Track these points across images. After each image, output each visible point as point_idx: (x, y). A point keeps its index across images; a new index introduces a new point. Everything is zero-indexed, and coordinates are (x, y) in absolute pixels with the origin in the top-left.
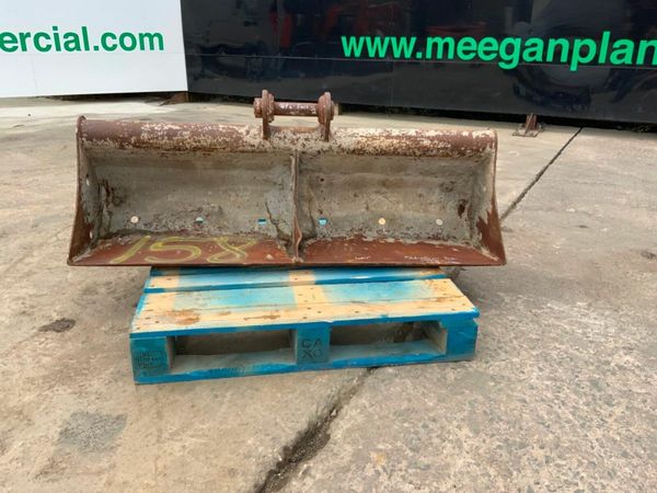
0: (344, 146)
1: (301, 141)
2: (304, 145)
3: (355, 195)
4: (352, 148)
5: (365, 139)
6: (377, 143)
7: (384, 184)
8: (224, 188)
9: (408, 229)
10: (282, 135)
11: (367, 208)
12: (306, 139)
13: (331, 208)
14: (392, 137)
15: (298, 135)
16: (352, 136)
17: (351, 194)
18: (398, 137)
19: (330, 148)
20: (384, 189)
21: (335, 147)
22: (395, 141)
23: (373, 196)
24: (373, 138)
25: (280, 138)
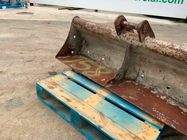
0: (148, 46)
1: (131, 40)
2: (132, 42)
3: (160, 71)
4: (152, 48)
5: (159, 46)
6: (164, 49)
7: (175, 71)
8: (113, 50)
9: (180, 97)
10: (125, 35)
11: (164, 79)
12: (133, 39)
13: (148, 72)
14: (173, 49)
15: (131, 37)
16: (153, 43)
17: (159, 70)
18: (177, 50)
19: (142, 45)
20: (174, 73)
21: (144, 45)
22: (174, 51)
23: (169, 75)
24: (163, 46)
25: (124, 36)
